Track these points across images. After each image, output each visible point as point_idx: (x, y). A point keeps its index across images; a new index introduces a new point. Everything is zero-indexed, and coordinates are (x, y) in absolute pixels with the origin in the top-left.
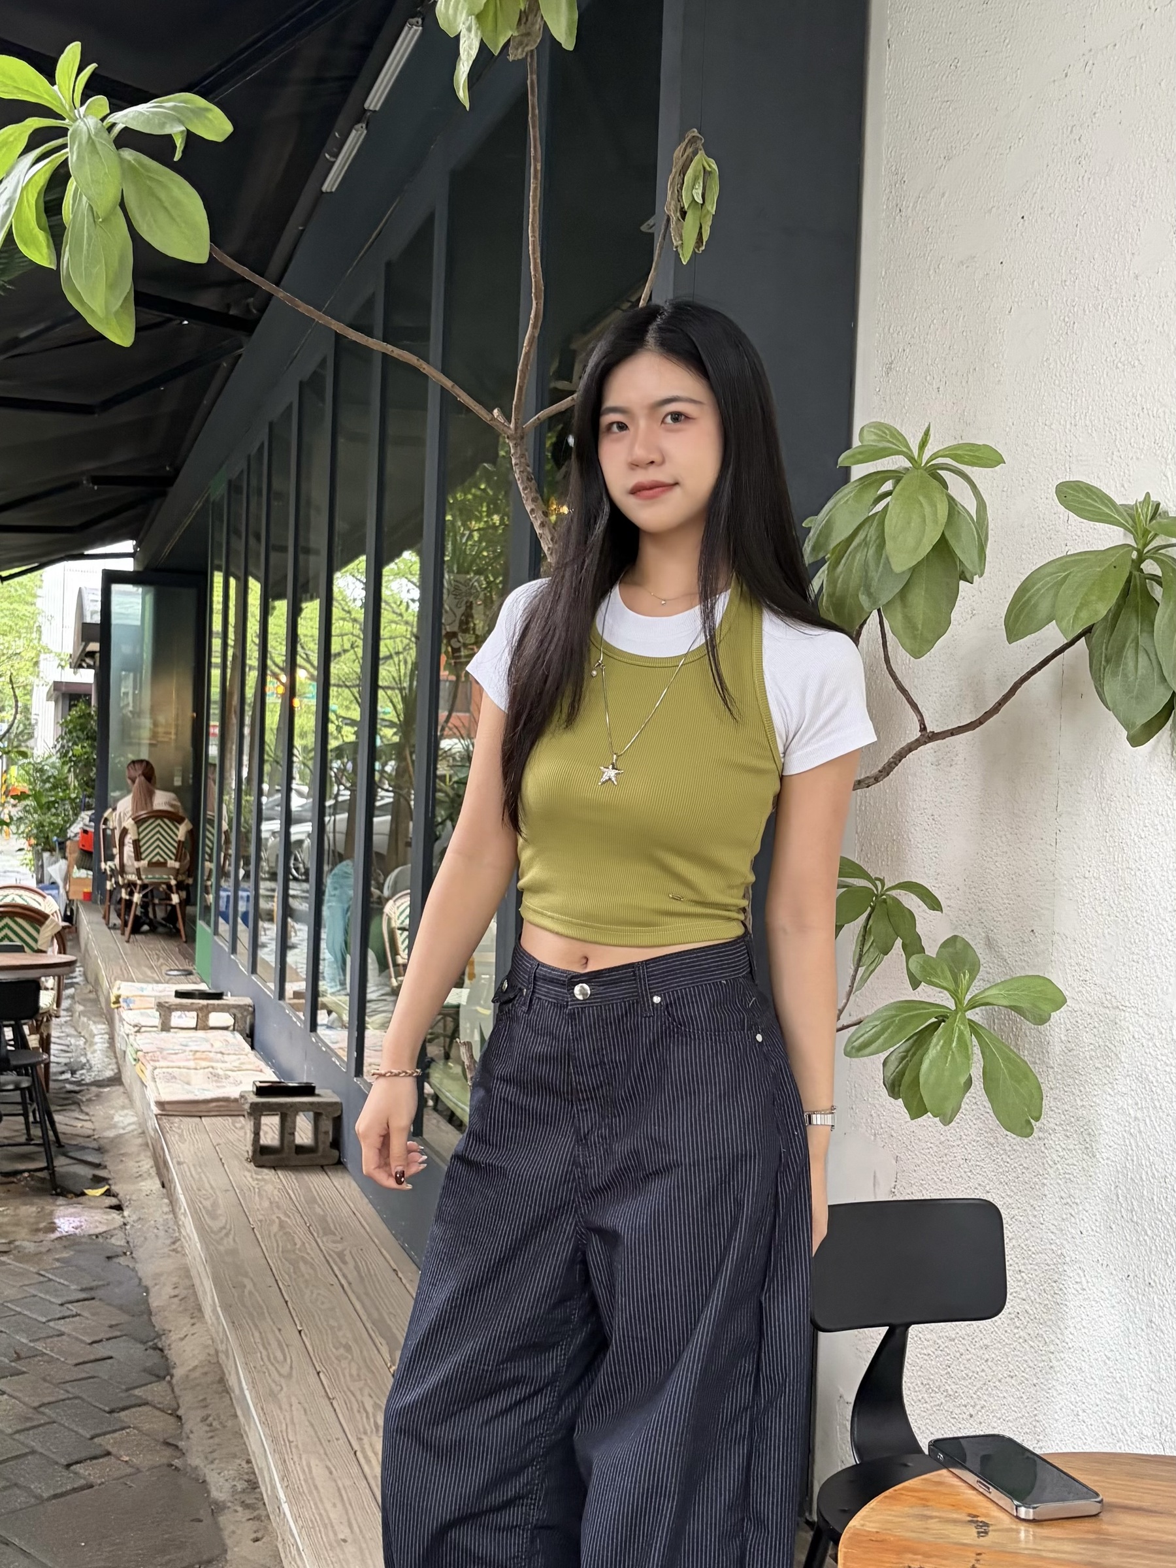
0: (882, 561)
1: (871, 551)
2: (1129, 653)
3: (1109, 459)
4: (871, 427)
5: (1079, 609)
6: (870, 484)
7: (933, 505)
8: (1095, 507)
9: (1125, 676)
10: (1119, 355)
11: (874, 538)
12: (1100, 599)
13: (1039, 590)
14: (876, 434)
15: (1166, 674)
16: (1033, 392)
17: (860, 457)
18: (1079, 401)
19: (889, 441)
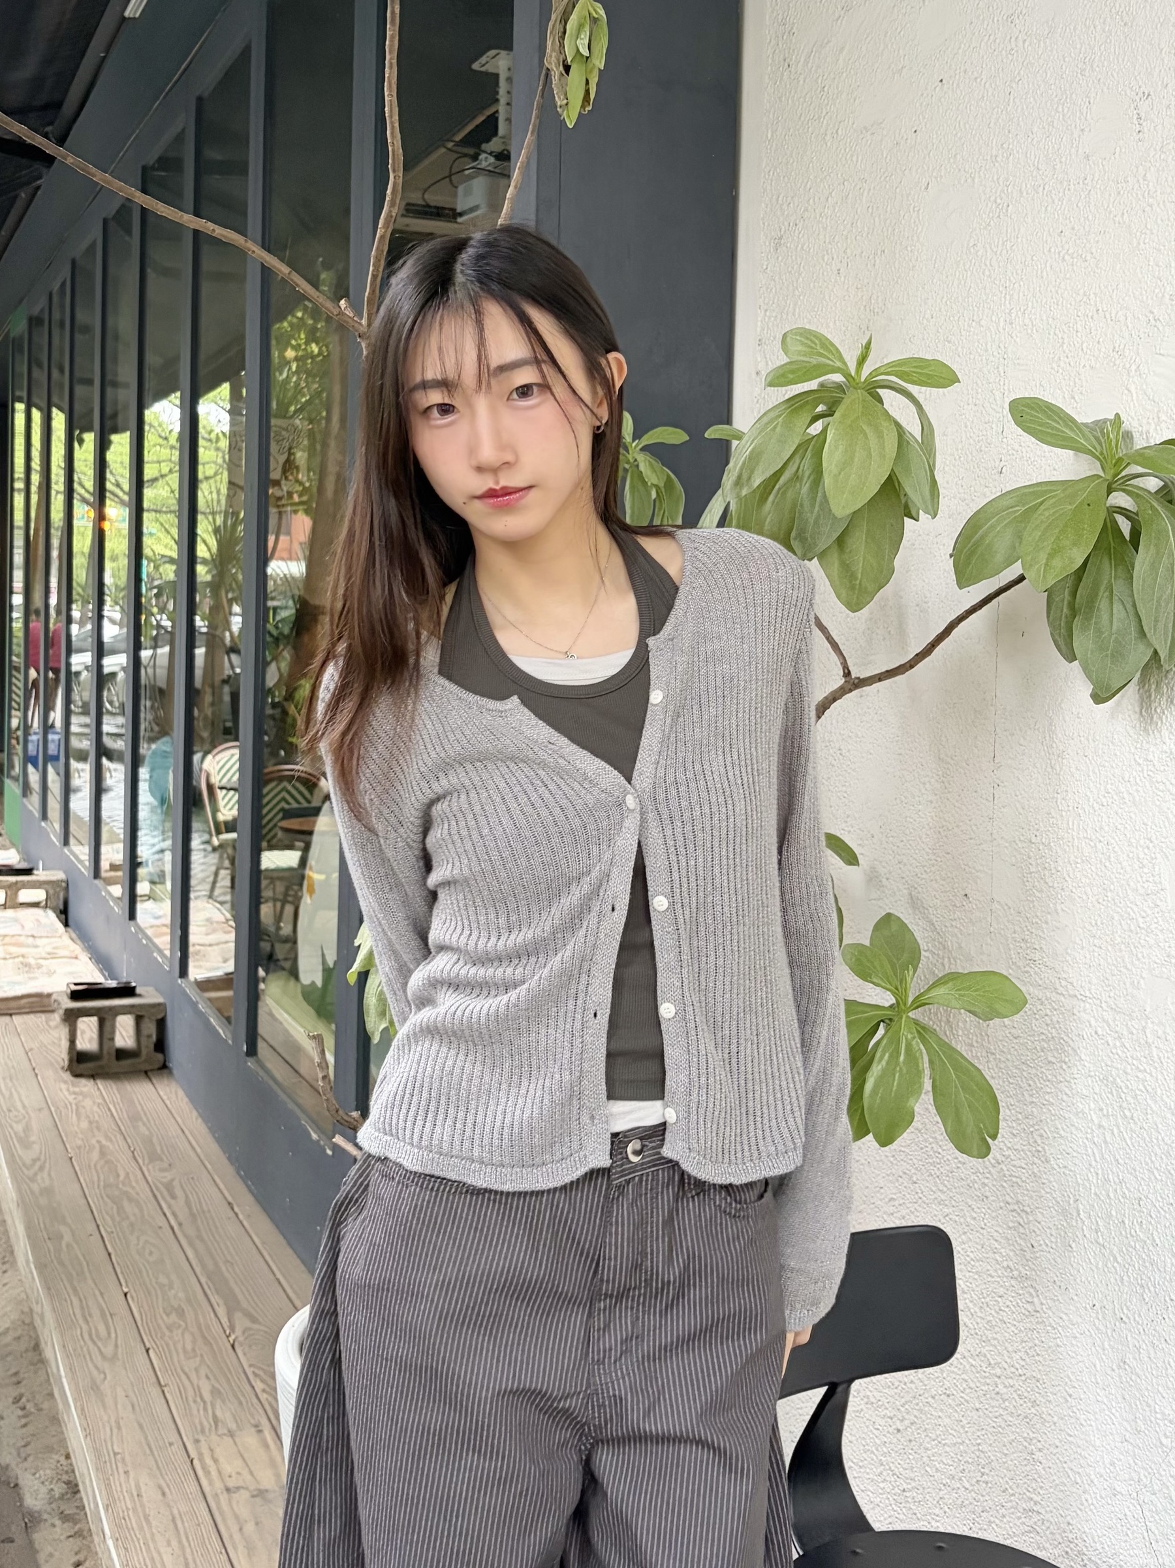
0: (818, 500)
1: (805, 490)
2: (1103, 604)
3: (1054, 365)
4: (796, 334)
5: (1051, 556)
6: (801, 407)
7: (880, 436)
8: (1059, 430)
9: (1099, 631)
10: (1066, 247)
11: (807, 474)
12: (1074, 544)
13: (993, 527)
14: (803, 344)
15: (1146, 628)
16: (956, 282)
17: (791, 376)
18: (1016, 297)
19: (821, 355)
